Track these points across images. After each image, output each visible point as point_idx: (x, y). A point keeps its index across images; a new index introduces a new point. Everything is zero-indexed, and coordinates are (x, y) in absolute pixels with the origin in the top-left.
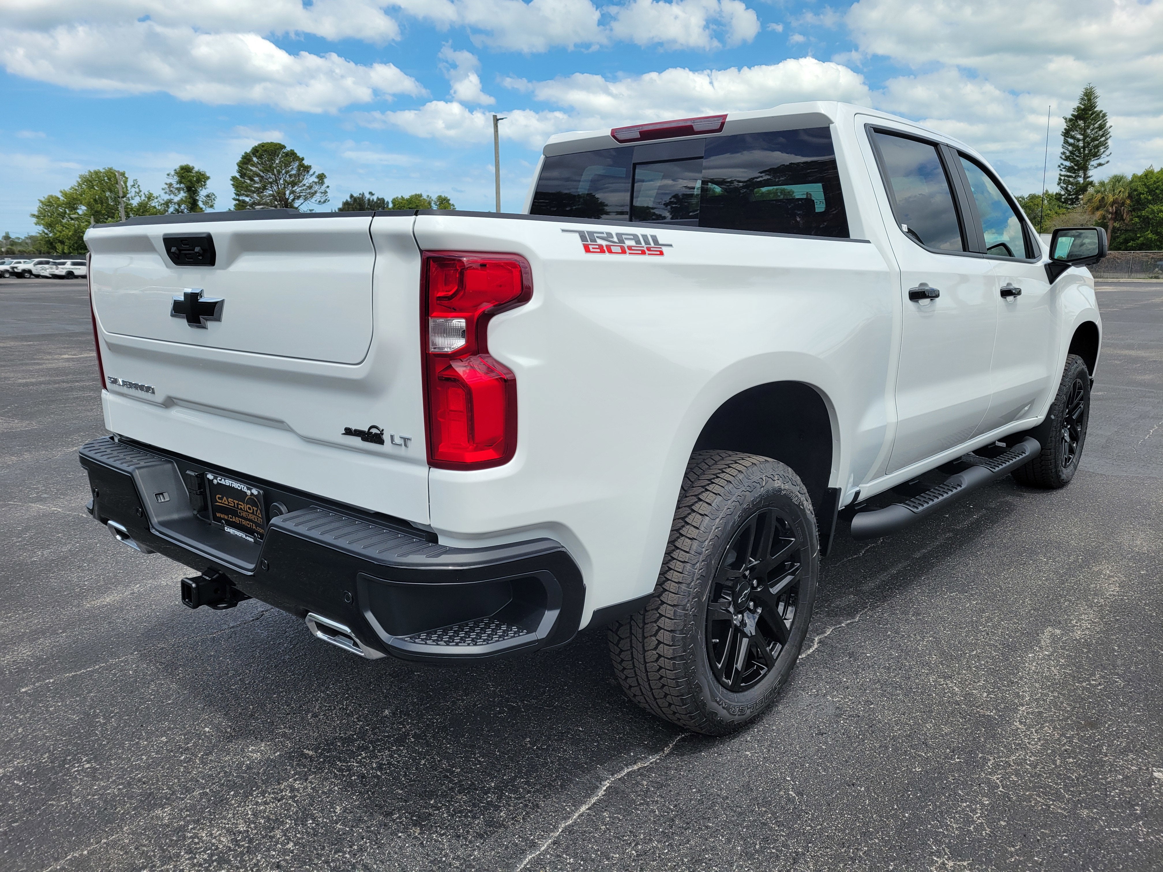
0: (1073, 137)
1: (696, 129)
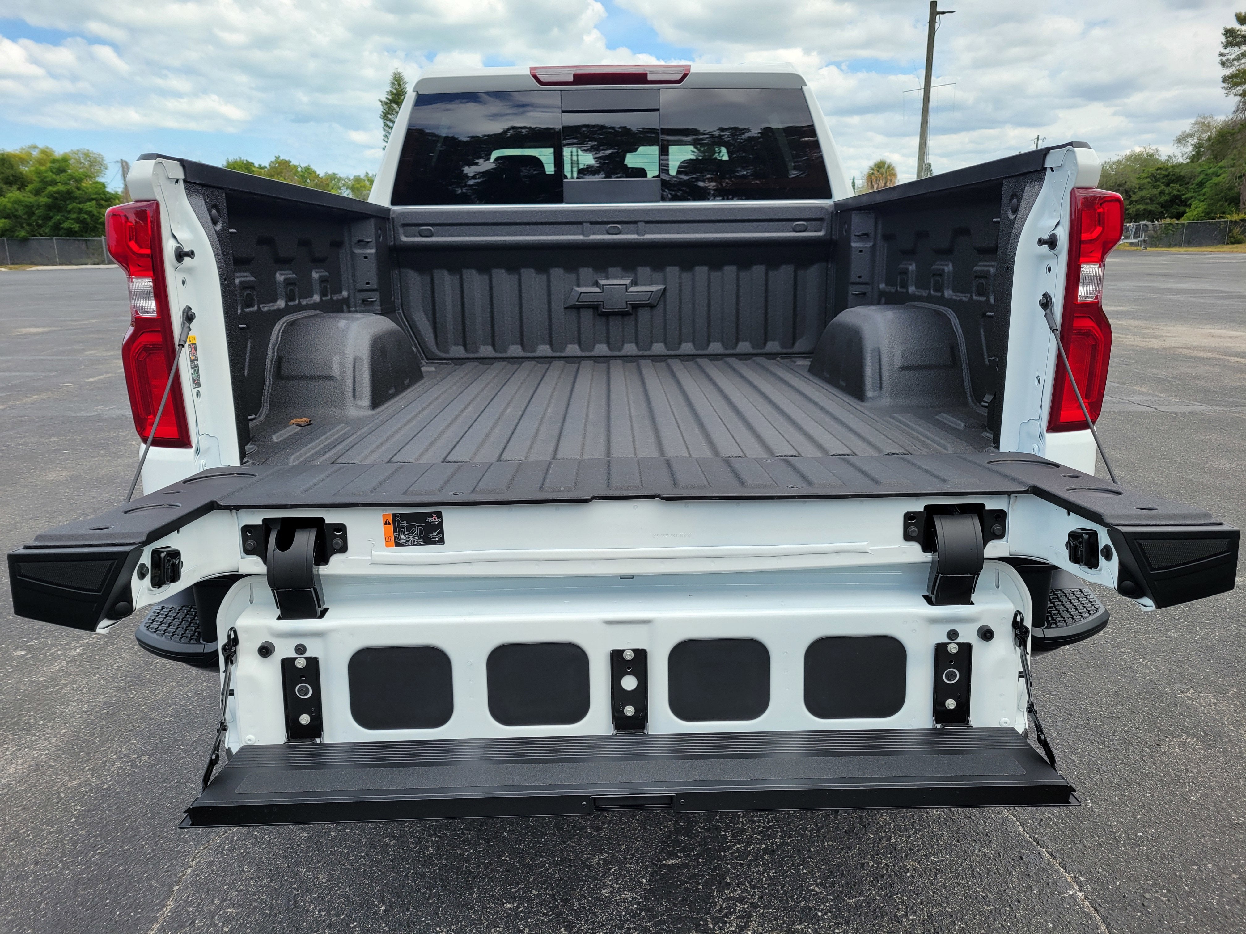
0: (389, 119)
1: (650, 78)
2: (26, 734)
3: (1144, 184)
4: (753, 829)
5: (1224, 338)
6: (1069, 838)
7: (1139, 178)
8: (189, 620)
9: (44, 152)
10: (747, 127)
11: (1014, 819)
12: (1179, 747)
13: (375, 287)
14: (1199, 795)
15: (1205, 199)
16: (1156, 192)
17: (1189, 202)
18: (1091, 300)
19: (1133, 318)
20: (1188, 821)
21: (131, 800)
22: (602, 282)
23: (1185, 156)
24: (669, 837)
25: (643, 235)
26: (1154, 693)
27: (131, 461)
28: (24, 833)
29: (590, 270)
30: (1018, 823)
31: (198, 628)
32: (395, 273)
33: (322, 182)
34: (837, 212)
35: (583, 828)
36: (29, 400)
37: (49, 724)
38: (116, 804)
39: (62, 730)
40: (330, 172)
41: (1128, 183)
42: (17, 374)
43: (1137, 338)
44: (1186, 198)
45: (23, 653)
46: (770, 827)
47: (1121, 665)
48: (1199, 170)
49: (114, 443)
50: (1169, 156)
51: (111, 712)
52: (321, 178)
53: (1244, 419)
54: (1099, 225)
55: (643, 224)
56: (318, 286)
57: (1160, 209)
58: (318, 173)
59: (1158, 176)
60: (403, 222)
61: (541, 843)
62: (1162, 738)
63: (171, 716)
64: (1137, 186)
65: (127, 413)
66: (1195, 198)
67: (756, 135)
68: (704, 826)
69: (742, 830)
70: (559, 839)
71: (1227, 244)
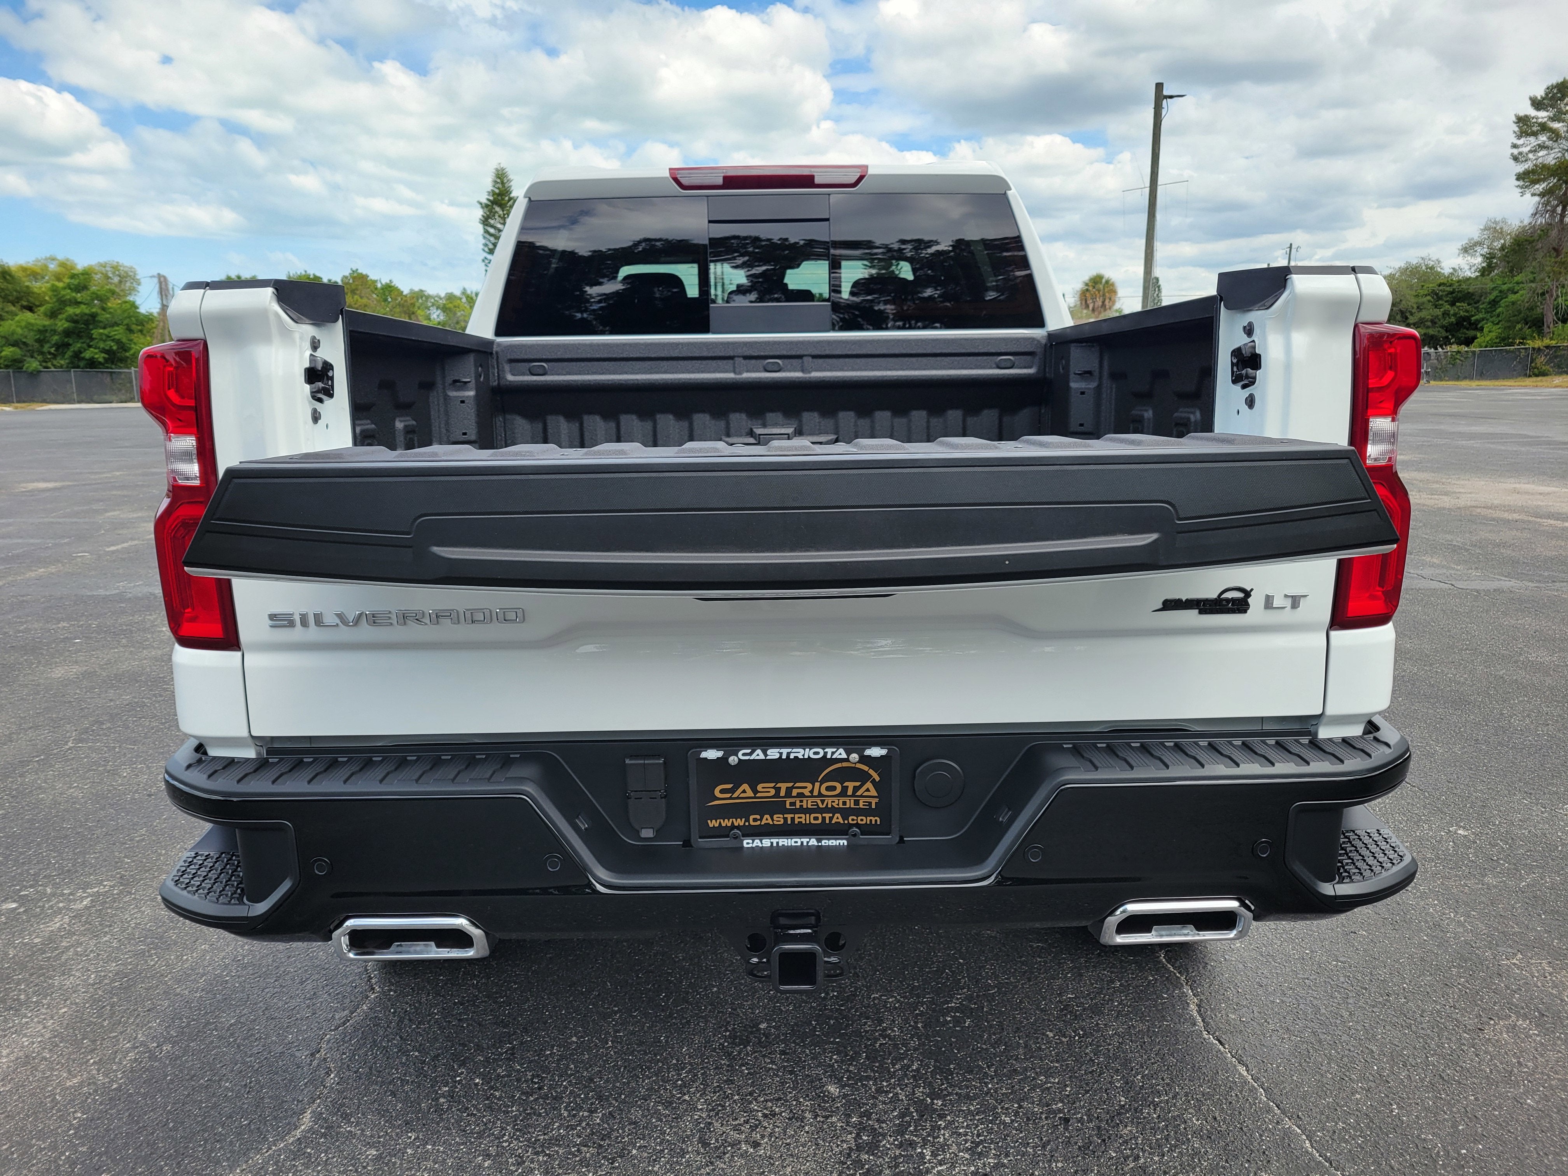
0: (492, 226)
1: (817, 180)
2: (14, 1015)
3: (1423, 303)
4: (958, 1145)
5: (1532, 494)
6: (1371, 1156)
7: (1417, 296)
8: (230, 871)
9: (63, 265)
10: (934, 239)
11: (1299, 1131)
12: (1508, 1032)
13: (473, 437)
14: (1536, 1097)
15: (1500, 321)
16: (1438, 312)
17: (1479, 326)
18: (1383, 463)
19: (1418, 470)
20: (1525, 1134)
21: (146, 1105)
22: (759, 431)
23: (1473, 269)
24: (849, 1155)
25: (810, 372)
26: (1471, 960)
27: (160, 652)
28: (6, 1150)
29: (744, 416)
30: (1304, 1137)
31: (241, 883)
32: (499, 420)
33: (406, 301)
34: (1052, 345)
35: (735, 1144)
36: (33, 574)
37: (45, 1002)
38: (128, 1109)
39: (61, 1009)
40: (416, 289)
41: (1404, 302)
42: (20, 541)
43: (1424, 496)
44: (1477, 320)
45: (14, 905)
46: (982, 1142)
47: (1426, 922)
48: (1491, 285)
49: (139, 630)
50: (1454, 269)
51: (125, 985)
52: (406, 296)
53: (1564, 598)
54: (1391, 368)
55: (810, 359)
56: (402, 439)
57: (1444, 334)
58: (402, 289)
59: (1441, 293)
60: (509, 357)
61: (682, 1164)
62: (1485, 1019)
63: (203, 990)
64: (1415, 306)
65: (157, 592)
66: (1487, 320)
67: (946, 248)
68: (894, 1140)
69: (944, 1147)
70: (705, 1158)
71: (1530, 376)
